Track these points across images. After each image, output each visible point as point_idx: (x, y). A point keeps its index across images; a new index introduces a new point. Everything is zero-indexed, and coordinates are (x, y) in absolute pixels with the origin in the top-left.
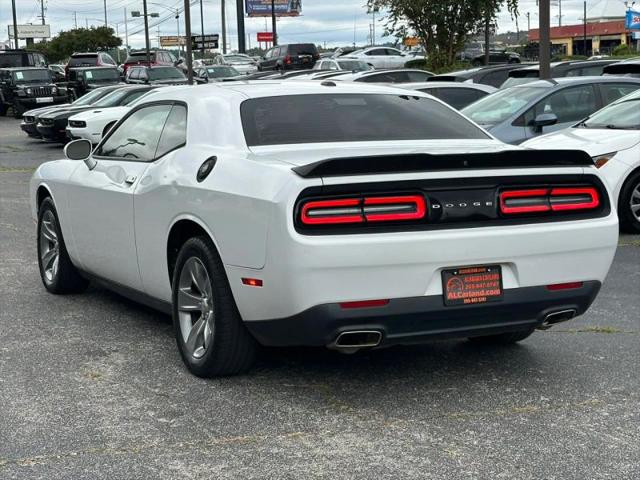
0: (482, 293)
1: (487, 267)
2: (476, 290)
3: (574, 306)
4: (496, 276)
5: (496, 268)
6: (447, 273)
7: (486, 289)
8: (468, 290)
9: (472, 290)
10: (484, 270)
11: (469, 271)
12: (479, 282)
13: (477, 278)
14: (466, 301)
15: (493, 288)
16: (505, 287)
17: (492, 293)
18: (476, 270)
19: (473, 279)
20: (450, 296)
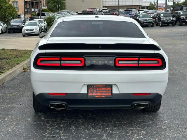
0: (103, 94)
1: (106, 85)
2: (101, 93)
3: (148, 102)
4: (110, 89)
5: (110, 86)
6: (89, 86)
7: (105, 93)
8: (98, 93)
9: (99, 93)
10: (105, 86)
11: (98, 86)
12: (103, 90)
13: (102, 89)
14: (97, 97)
15: (108, 93)
16: (113, 93)
17: (108, 94)
18: (101, 86)
19: (100, 89)
20: (90, 94)
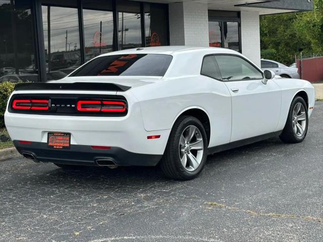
0: (62, 145)
1: (64, 133)
2: (60, 143)
4: (68, 138)
5: (69, 135)
6: (50, 134)
7: (64, 143)
9: (58, 143)
11: (57, 134)
12: (62, 140)
13: (61, 138)
14: (55, 147)
15: (67, 143)
16: (71, 143)
17: (66, 145)
18: (60, 134)
19: (59, 138)
20: (50, 144)
